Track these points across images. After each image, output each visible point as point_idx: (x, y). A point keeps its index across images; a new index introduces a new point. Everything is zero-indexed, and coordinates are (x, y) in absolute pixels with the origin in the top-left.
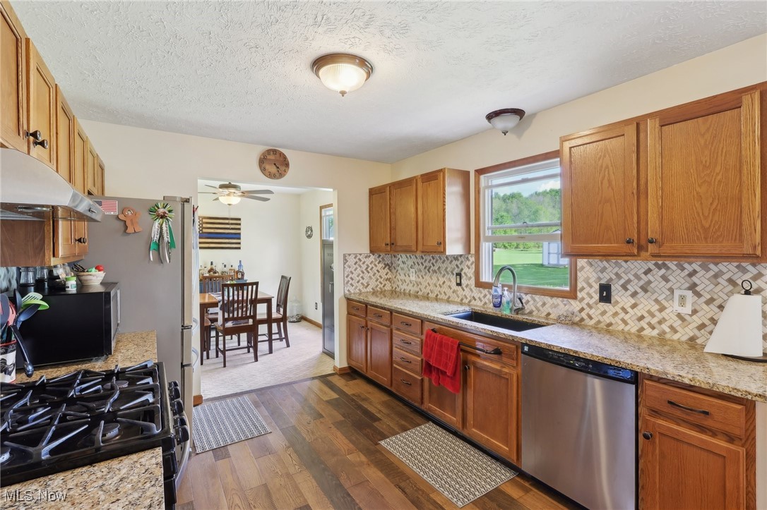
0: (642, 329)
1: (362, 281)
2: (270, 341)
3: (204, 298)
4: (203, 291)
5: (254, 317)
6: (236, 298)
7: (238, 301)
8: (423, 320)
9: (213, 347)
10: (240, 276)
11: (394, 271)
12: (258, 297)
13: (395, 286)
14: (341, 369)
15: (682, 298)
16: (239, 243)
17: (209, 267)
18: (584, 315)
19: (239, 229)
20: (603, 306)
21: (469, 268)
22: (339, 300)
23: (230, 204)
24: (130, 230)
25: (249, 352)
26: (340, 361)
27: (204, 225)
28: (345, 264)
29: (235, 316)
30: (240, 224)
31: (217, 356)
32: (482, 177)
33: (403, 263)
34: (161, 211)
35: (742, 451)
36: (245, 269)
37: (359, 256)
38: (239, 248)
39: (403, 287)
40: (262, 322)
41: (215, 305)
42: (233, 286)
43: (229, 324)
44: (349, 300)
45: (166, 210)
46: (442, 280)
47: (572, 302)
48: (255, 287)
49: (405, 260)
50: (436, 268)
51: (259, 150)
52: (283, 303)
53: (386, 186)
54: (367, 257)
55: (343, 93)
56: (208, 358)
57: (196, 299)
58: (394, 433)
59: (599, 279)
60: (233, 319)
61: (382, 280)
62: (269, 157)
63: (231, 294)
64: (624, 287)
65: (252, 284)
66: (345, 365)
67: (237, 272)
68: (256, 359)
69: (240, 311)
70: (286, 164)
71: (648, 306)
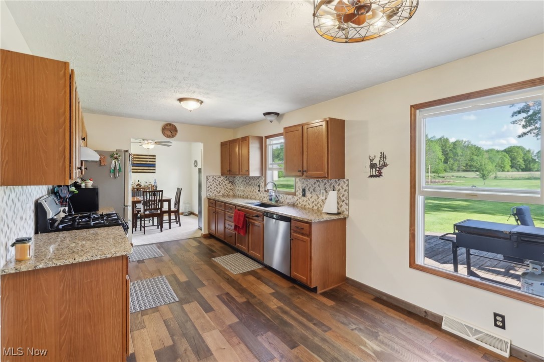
0: (313, 207)
1: (216, 190)
2: (170, 223)
3: (134, 199)
4: (133, 196)
5: (161, 209)
6: (151, 199)
7: (152, 201)
8: (236, 206)
9: (138, 226)
10: (155, 188)
11: (234, 185)
12: (163, 198)
13: (234, 193)
14: (204, 235)
15: (323, 193)
16: (155, 170)
17: (137, 183)
18: (298, 202)
19: (155, 161)
20: (303, 198)
21: (262, 183)
22: (204, 199)
23: (148, 148)
24: (102, 164)
25: (158, 228)
26: (204, 231)
27: (134, 159)
28: (207, 181)
29: (150, 208)
30: (155, 159)
31: (141, 230)
32: (268, 140)
33: (238, 180)
34: (116, 156)
35: (309, 239)
36: (157, 184)
37: (215, 177)
38: (155, 172)
39: (238, 193)
40: (166, 212)
41: (139, 202)
42: (149, 192)
43: (147, 212)
44: (209, 199)
45: (117, 156)
46: (253, 189)
47: (295, 197)
48: (161, 193)
49: (239, 179)
50: (251, 183)
51: (162, 124)
52: (177, 203)
53: (227, 142)
54: (220, 177)
55: (191, 111)
56: (136, 231)
57: (130, 200)
58: (220, 256)
59: (302, 187)
60: (149, 209)
61: (227, 190)
62: (167, 127)
63: (149, 197)
64: (309, 190)
65: (160, 191)
66: (207, 233)
67: (153, 186)
68: (162, 231)
69: (153, 206)
70: (176, 130)
71: (315, 197)
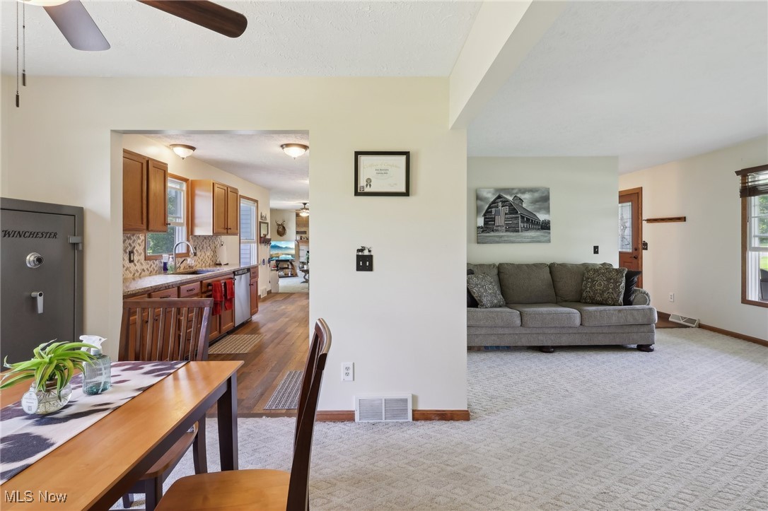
21: (140, 245)
47: (188, 258)
71: (203, 254)
